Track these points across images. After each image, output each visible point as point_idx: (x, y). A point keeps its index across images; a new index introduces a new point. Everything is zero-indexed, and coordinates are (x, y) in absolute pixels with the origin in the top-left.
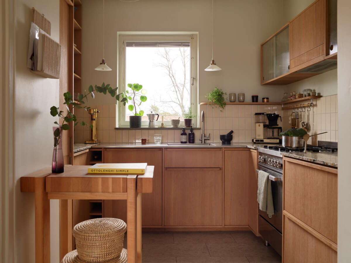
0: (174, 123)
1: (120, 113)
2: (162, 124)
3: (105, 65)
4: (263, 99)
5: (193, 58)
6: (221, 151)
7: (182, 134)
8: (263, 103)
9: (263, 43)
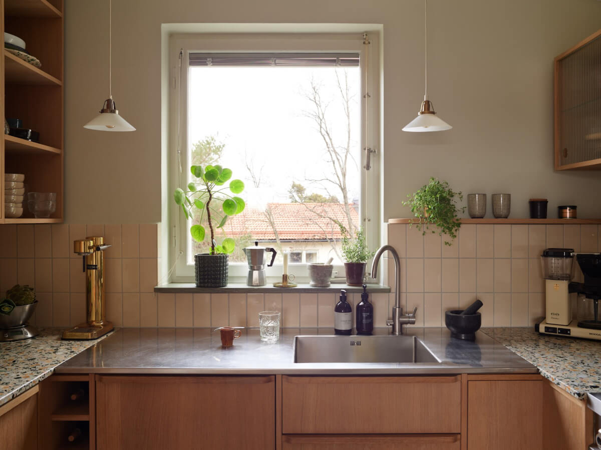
0: (318, 274)
1: (174, 245)
2: (285, 278)
3: (114, 114)
4: (561, 209)
5: (368, 95)
6: (458, 384)
7: (338, 309)
8: (561, 221)
9: (565, 55)
